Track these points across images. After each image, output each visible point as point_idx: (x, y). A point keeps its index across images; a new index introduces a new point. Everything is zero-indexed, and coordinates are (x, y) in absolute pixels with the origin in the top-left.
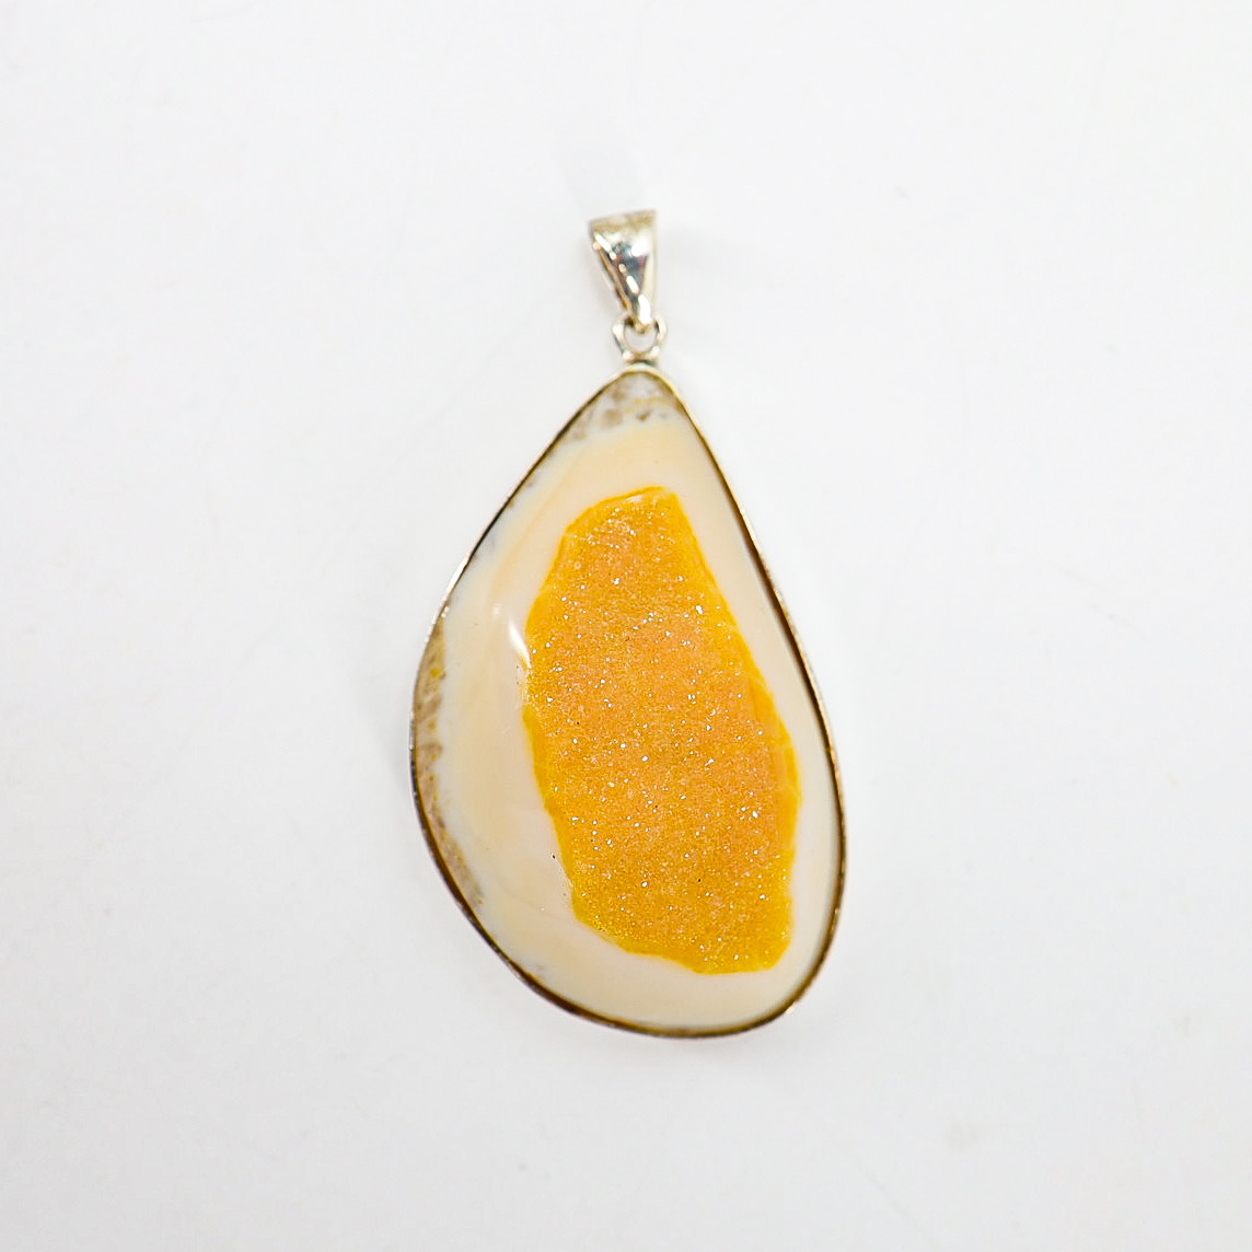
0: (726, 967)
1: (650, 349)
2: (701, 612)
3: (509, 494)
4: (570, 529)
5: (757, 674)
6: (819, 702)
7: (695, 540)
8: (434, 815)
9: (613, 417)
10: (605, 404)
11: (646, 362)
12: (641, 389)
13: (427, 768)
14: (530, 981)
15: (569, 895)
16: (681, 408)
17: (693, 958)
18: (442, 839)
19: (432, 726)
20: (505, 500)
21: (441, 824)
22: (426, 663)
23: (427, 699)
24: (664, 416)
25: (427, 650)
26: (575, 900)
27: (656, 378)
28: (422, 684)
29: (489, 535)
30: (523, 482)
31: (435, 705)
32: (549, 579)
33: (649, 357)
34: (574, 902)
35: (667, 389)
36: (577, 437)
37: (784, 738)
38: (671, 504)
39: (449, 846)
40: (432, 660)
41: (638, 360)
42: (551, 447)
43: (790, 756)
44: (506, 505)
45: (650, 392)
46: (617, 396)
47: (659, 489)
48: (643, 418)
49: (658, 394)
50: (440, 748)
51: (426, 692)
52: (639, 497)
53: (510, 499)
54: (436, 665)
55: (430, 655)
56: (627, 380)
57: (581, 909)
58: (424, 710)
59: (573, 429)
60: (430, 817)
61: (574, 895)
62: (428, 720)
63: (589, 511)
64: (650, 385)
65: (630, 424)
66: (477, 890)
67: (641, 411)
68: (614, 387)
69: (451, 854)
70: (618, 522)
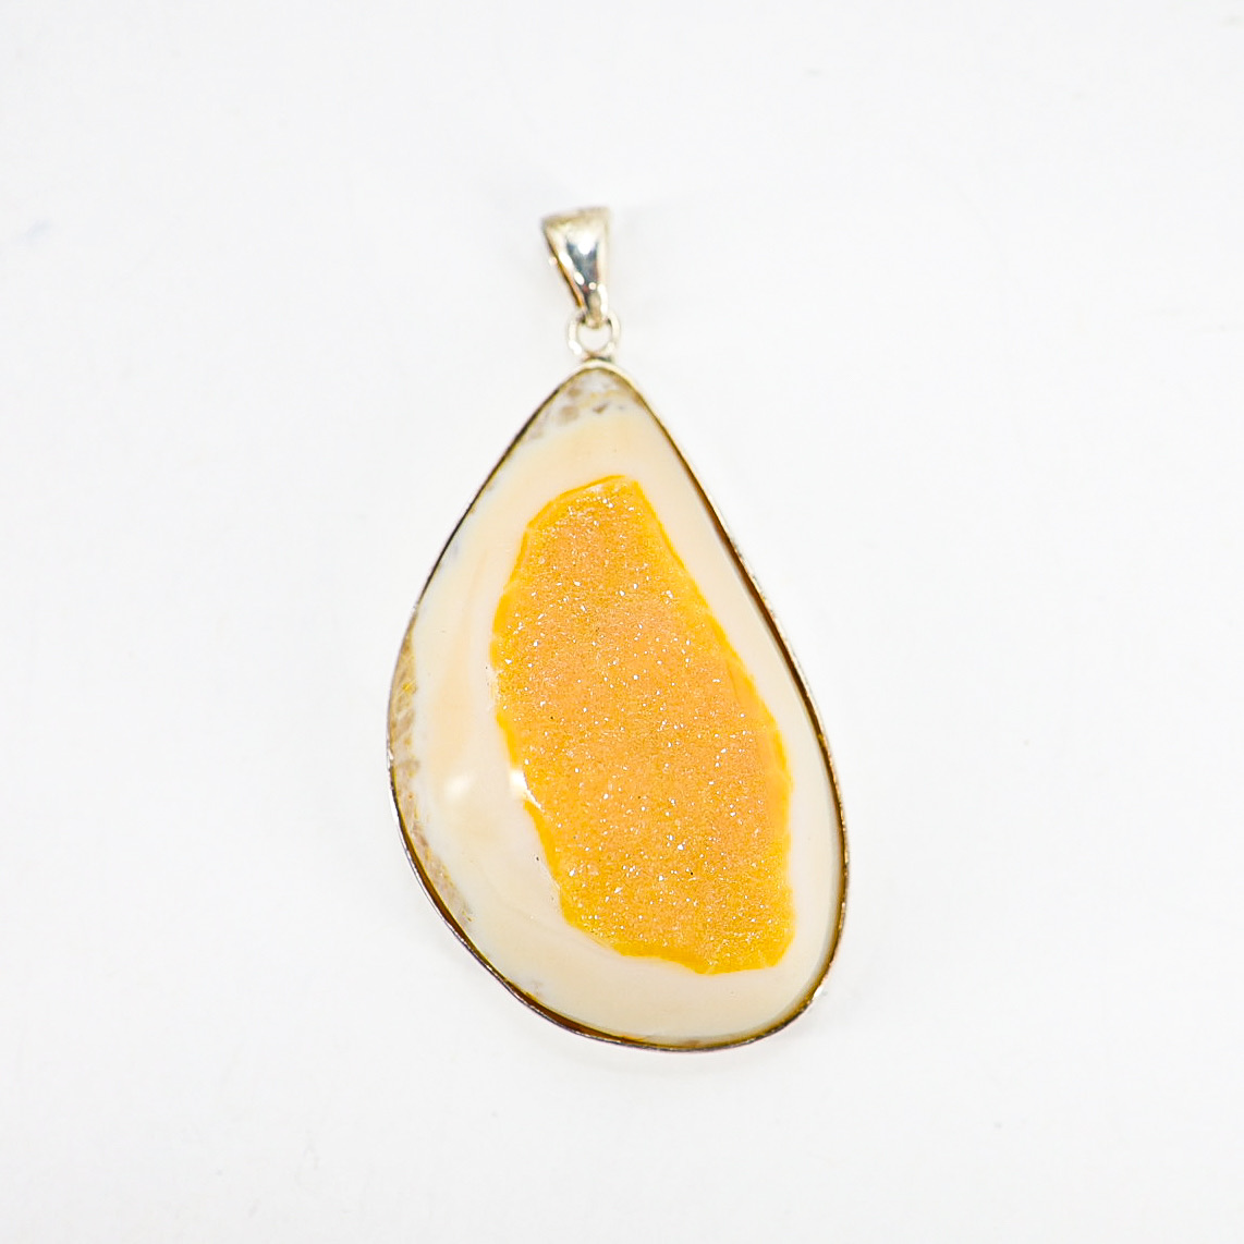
0: (730, 966)
1: (605, 347)
2: (671, 596)
3: (471, 501)
4: (531, 524)
5: (734, 655)
6: (806, 687)
7: (660, 525)
8: (416, 834)
9: (569, 413)
10: (561, 401)
11: (602, 359)
12: (597, 385)
13: (406, 788)
14: (529, 1001)
15: (557, 899)
16: (639, 399)
17: (692, 959)
18: (427, 857)
19: (407, 742)
20: (467, 507)
21: (424, 843)
22: (398, 680)
23: (400, 717)
24: (621, 408)
25: (397, 667)
26: (563, 904)
27: (611, 373)
28: (395, 701)
29: (453, 542)
30: (483, 487)
31: (409, 721)
32: (514, 575)
33: (604, 354)
34: (563, 905)
35: (624, 383)
36: (534, 437)
37: (770, 721)
38: (634, 491)
39: (433, 865)
40: (404, 675)
41: (592, 357)
42: (509, 450)
43: (776, 739)
44: (468, 511)
45: (606, 386)
46: (574, 393)
47: (619, 477)
48: (600, 410)
49: (614, 387)
50: (417, 764)
51: (399, 710)
52: (600, 486)
53: (471, 505)
54: (407, 679)
55: (400, 672)
56: (583, 377)
57: (570, 914)
58: (399, 727)
59: (531, 430)
60: (412, 837)
61: (561, 897)
62: (402, 737)
63: (549, 505)
64: (606, 379)
65: (587, 417)
66: (466, 908)
67: (597, 404)
68: (569, 386)
69: (436, 874)
70: (580, 514)
